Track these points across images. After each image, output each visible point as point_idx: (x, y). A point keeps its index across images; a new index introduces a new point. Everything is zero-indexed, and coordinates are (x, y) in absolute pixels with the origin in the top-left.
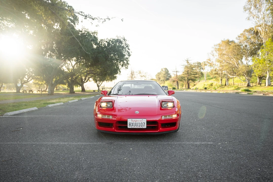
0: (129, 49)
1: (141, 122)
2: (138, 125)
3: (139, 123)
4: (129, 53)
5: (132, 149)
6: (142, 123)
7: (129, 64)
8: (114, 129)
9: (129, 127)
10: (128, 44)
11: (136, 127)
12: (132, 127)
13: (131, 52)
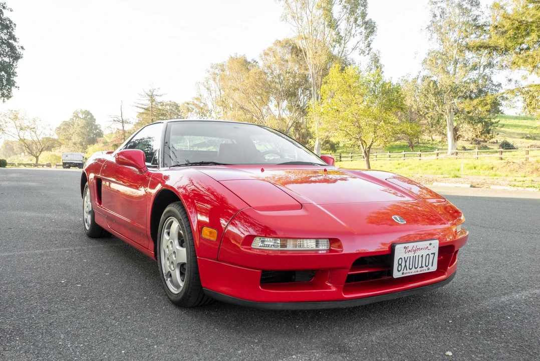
0: (12, 37)
1: (427, 252)
2: (420, 266)
3: (422, 256)
4: (13, 49)
5: (449, 353)
6: (428, 256)
7: (16, 85)
8: (334, 289)
9: (396, 275)
10: (9, 21)
11: (414, 270)
12: (403, 274)
13: (22, 48)
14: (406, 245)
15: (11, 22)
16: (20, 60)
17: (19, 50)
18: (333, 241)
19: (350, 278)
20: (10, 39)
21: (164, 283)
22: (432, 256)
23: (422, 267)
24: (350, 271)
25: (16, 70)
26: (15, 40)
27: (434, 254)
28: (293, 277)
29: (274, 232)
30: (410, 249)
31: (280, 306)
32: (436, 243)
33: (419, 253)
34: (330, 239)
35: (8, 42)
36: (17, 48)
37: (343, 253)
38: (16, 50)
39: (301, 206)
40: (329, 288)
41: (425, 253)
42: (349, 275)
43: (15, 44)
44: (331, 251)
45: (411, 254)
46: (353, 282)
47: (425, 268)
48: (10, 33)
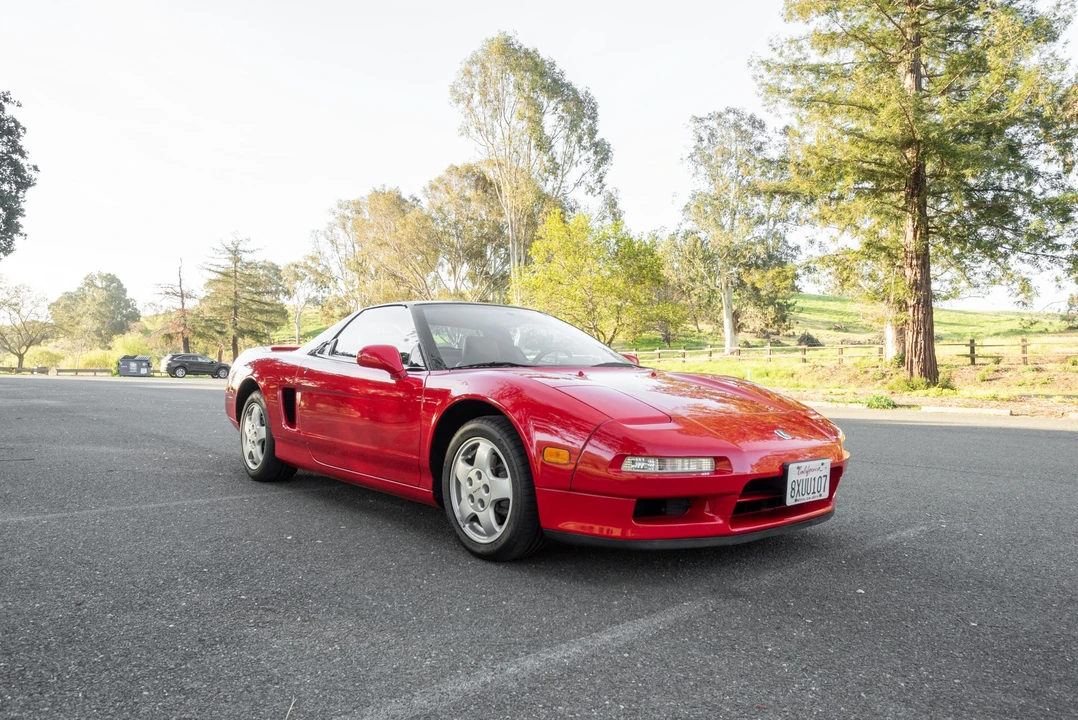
0: (18, 150)
1: (819, 473)
2: (812, 491)
3: (815, 479)
4: (18, 169)
5: (860, 591)
6: (820, 479)
7: (21, 230)
8: (721, 522)
9: (790, 502)
10: (14, 121)
11: (806, 496)
12: (796, 500)
13: (36, 168)
14: (799, 464)
15: (17, 125)
16: (30, 189)
17: (29, 172)
18: (717, 459)
19: (740, 508)
20: (14, 152)
21: (458, 531)
22: (824, 479)
23: (814, 493)
24: (740, 498)
25: (23, 205)
26: (22, 154)
27: (825, 476)
28: (663, 510)
29: (644, 450)
30: (802, 469)
31: (657, 545)
32: (828, 463)
33: (812, 475)
34: (715, 458)
35: (11, 159)
36: (26, 168)
37: (733, 474)
38: (24, 171)
39: (669, 419)
40: (713, 519)
41: (816, 475)
42: (739, 504)
43: (22, 161)
44: (716, 472)
45: (804, 476)
46: (742, 513)
47: (817, 494)
48: (14, 142)
